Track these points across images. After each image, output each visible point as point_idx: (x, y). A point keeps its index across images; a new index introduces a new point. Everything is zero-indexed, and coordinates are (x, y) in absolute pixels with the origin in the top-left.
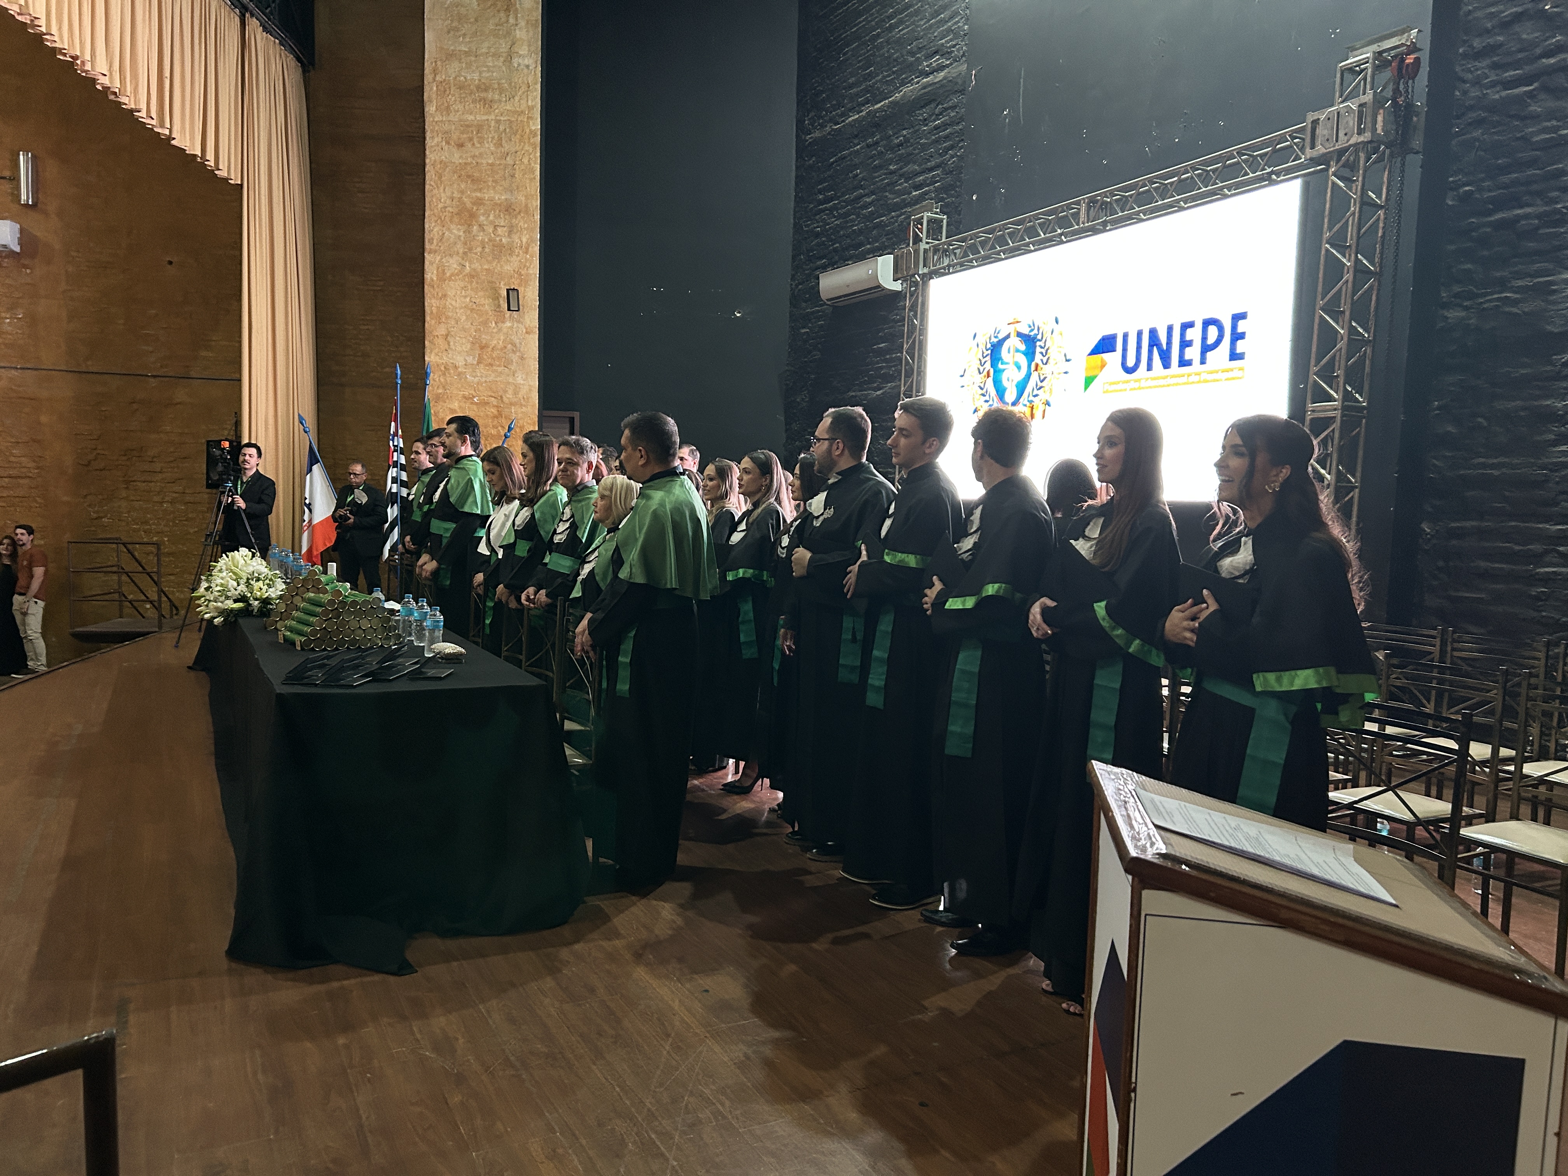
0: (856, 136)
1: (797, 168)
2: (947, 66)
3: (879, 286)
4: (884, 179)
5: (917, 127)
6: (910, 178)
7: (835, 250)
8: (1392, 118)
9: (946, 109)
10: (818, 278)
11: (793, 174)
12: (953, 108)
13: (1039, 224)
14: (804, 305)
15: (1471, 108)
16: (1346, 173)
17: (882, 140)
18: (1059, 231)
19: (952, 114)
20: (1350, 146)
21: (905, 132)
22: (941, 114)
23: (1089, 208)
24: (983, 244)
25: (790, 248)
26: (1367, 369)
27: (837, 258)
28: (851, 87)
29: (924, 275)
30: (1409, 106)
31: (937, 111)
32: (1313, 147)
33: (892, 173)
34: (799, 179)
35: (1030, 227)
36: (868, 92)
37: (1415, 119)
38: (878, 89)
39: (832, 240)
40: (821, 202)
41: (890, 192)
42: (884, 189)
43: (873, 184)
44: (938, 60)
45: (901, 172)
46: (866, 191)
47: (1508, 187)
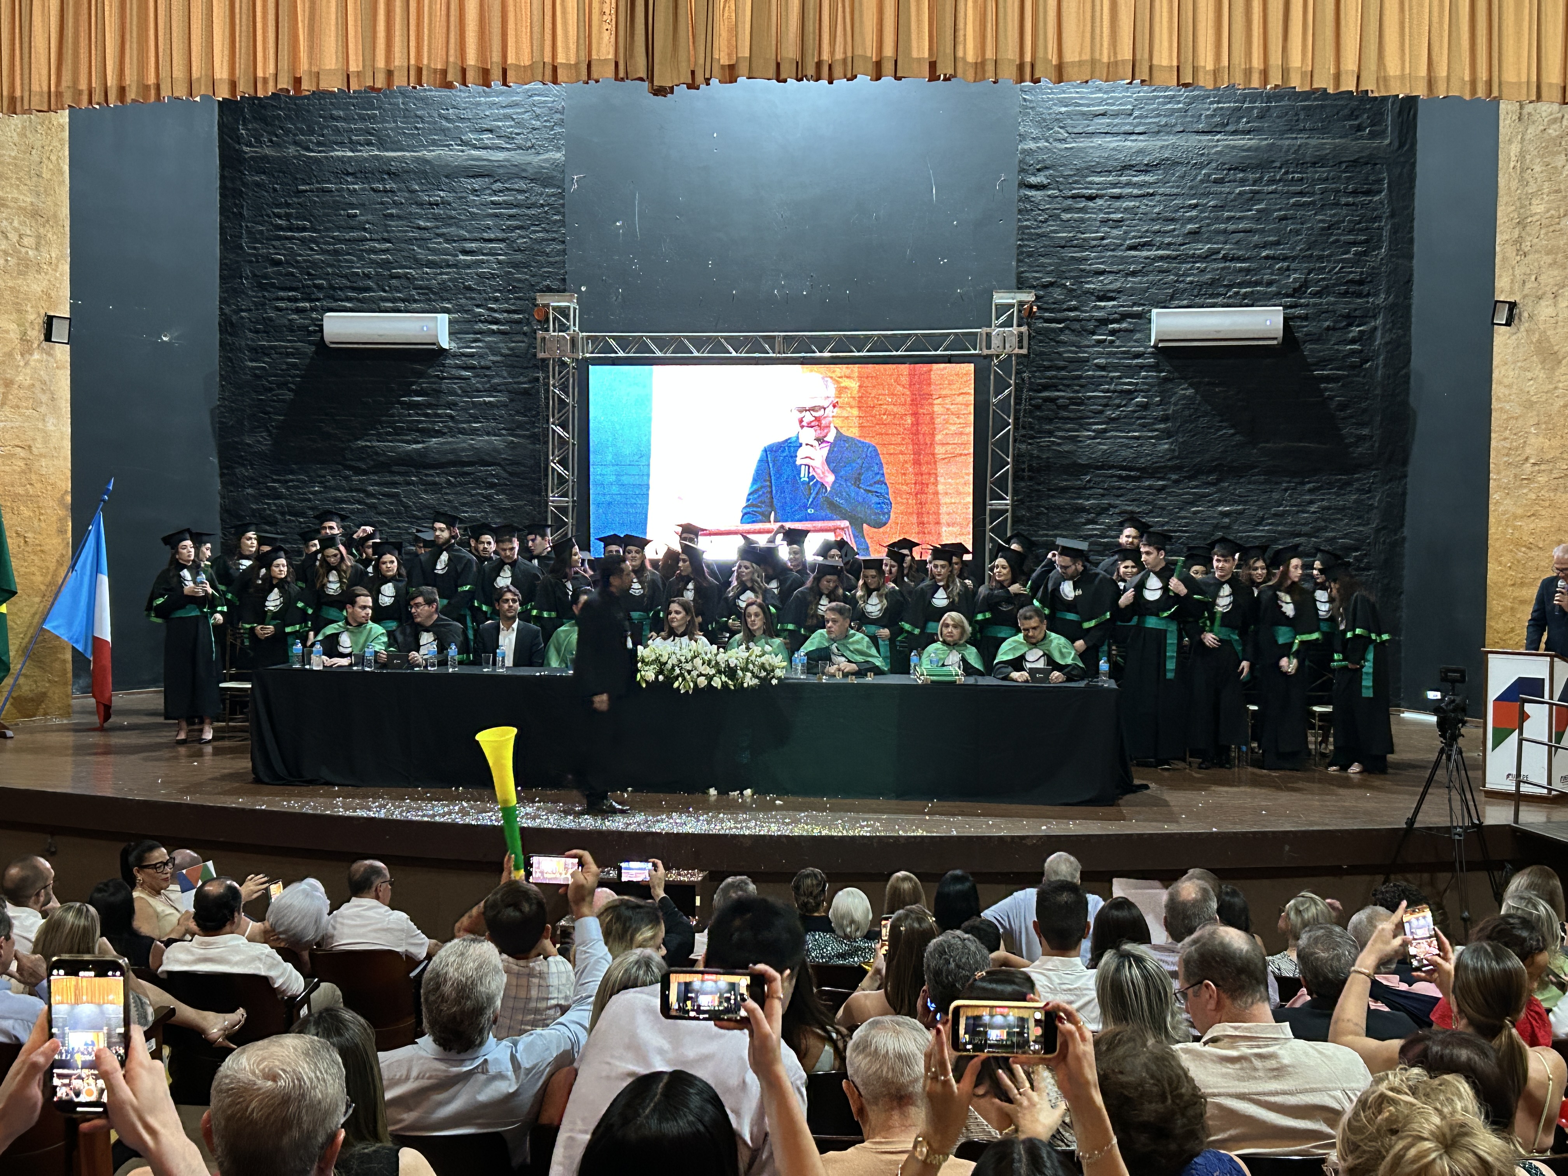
0: (348, 174)
1: (224, 178)
2: (507, 149)
3: (435, 343)
4: (406, 231)
5: (464, 194)
6: (455, 241)
7: (319, 287)
9: (508, 189)
11: (219, 184)
12: (520, 191)
17: (400, 190)
19: (519, 197)
20: (1013, 353)
21: (442, 194)
22: (500, 191)
29: (578, 360)
31: (496, 188)
33: (420, 228)
34: (229, 192)
36: (371, 134)
38: (388, 135)
39: (309, 274)
40: (280, 228)
41: (419, 247)
42: (410, 241)
43: (388, 232)
44: (492, 139)
45: (438, 231)
46: (374, 236)
47: (1050, 378)
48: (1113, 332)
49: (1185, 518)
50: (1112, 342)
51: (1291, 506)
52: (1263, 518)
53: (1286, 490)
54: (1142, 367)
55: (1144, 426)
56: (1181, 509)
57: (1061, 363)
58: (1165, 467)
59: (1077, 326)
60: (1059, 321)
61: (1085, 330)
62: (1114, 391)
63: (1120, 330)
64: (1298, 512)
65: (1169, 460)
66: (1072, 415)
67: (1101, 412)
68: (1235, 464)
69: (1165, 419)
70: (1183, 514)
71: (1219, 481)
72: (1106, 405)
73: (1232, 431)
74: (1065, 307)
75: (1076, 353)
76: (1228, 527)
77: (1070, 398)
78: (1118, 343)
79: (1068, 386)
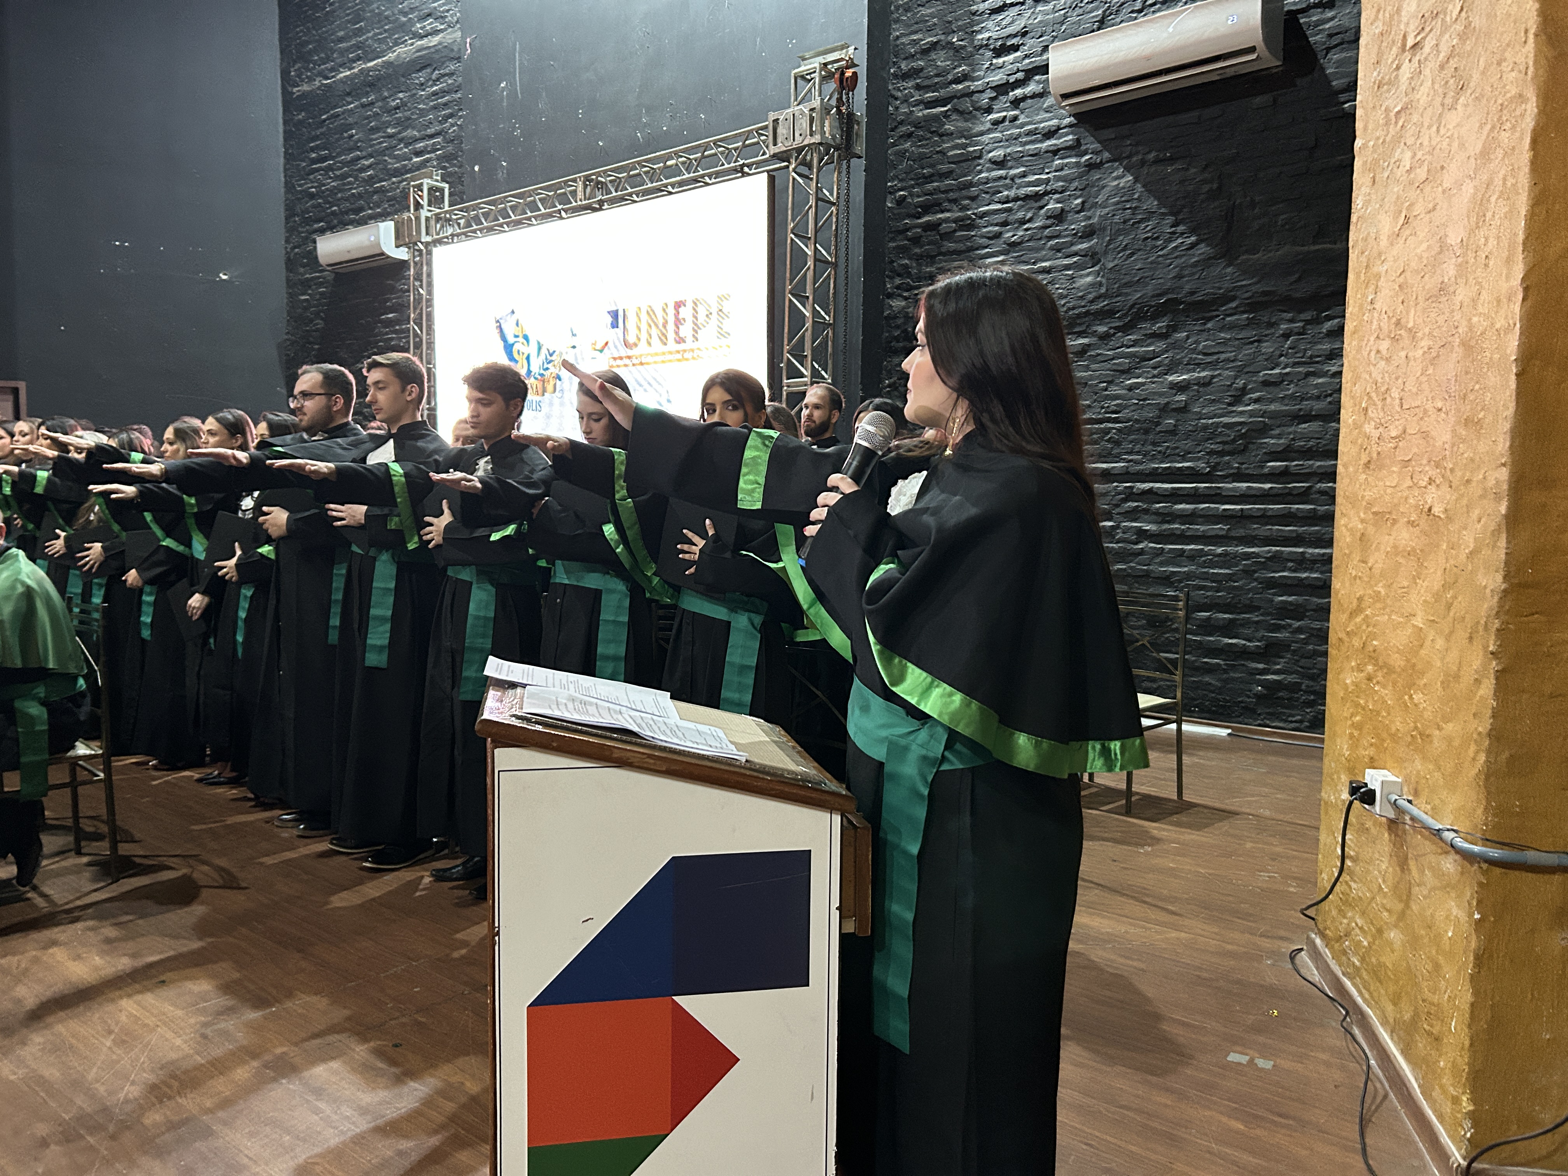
0: (349, 94)
1: (285, 122)
2: (441, 31)
3: (383, 254)
4: (382, 143)
5: (414, 91)
6: (410, 144)
7: (333, 213)
8: (837, 124)
9: (443, 75)
10: (315, 242)
11: (281, 129)
12: (451, 75)
13: (540, 200)
14: (302, 270)
15: (901, 123)
16: (803, 170)
17: (378, 101)
18: (560, 207)
19: (450, 82)
20: (805, 146)
21: (401, 95)
22: (438, 80)
23: (585, 186)
24: (486, 215)
25: (282, 210)
26: (830, 349)
27: (335, 221)
28: (341, 40)
29: (427, 244)
30: (851, 115)
31: (434, 77)
32: (775, 144)
33: (391, 136)
34: (288, 136)
35: (531, 202)
36: (359, 48)
37: (856, 127)
38: (370, 46)
39: (329, 203)
40: (314, 161)
41: (389, 156)
42: (383, 153)
43: (371, 146)
44: (431, 23)
45: (400, 136)
46: (364, 153)
47: (931, 194)
48: (1016, 103)
49: (1116, 397)
50: (1015, 118)
51: (1295, 364)
52: (1244, 391)
53: (1286, 336)
54: (1055, 152)
55: (1057, 249)
56: (1110, 383)
57: (944, 168)
58: (1087, 313)
59: (967, 104)
60: (942, 102)
61: (976, 109)
62: (1016, 199)
63: (1024, 98)
64: (1308, 375)
65: (1092, 302)
66: (960, 246)
67: (998, 235)
68: (1197, 298)
69: (1088, 233)
70: (1114, 390)
71: (1173, 329)
72: (1005, 224)
73: (1193, 239)
74: (950, 77)
75: (964, 146)
76: (1184, 409)
77: (955, 221)
78: (1022, 119)
79: (955, 201)
